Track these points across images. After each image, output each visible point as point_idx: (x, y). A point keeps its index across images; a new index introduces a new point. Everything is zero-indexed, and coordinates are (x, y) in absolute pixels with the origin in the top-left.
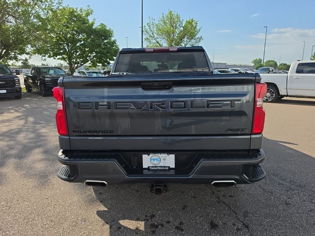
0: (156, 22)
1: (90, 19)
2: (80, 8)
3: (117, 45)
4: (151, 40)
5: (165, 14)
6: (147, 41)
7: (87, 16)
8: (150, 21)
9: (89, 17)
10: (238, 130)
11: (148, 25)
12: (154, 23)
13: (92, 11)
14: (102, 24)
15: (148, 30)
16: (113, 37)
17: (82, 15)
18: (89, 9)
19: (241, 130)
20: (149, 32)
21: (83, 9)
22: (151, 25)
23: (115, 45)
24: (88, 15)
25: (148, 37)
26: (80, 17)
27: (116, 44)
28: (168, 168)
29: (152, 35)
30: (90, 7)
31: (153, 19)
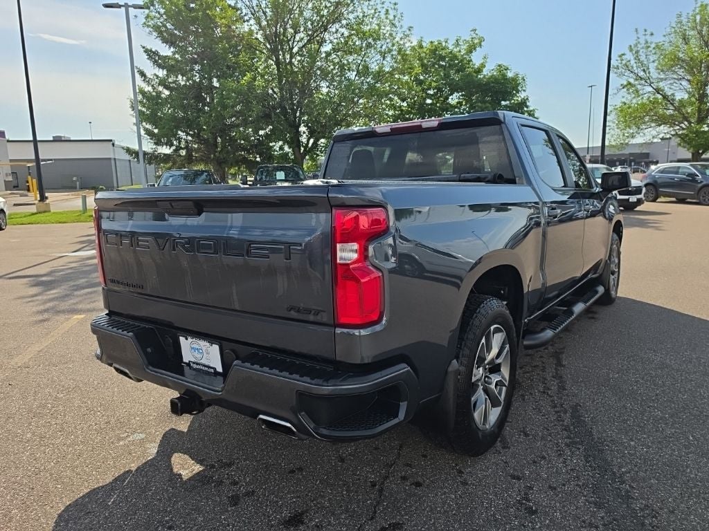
0: (658, 39)
1: (476, 59)
2: (455, 38)
3: (531, 108)
4: (639, 87)
5: (684, 15)
6: (628, 90)
7: (471, 52)
8: (638, 38)
9: (474, 54)
10: (309, 311)
11: (631, 50)
12: (651, 43)
13: (481, 40)
14: (499, 66)
15: (633, 62)
16: (522, 92)
17: (460, 51)
18: (474, 36)
19: (313, 312)
20: (635, 68)
21: (463, 39)
22: (643, 48)
23: (525, 109)
24: (471, 49)
25: (632, 81)
26: (455, 57)
27: (527, 107)
28: (212, 370)
29: (641, 74)
30: (477, 32)
31: (648, 32)
